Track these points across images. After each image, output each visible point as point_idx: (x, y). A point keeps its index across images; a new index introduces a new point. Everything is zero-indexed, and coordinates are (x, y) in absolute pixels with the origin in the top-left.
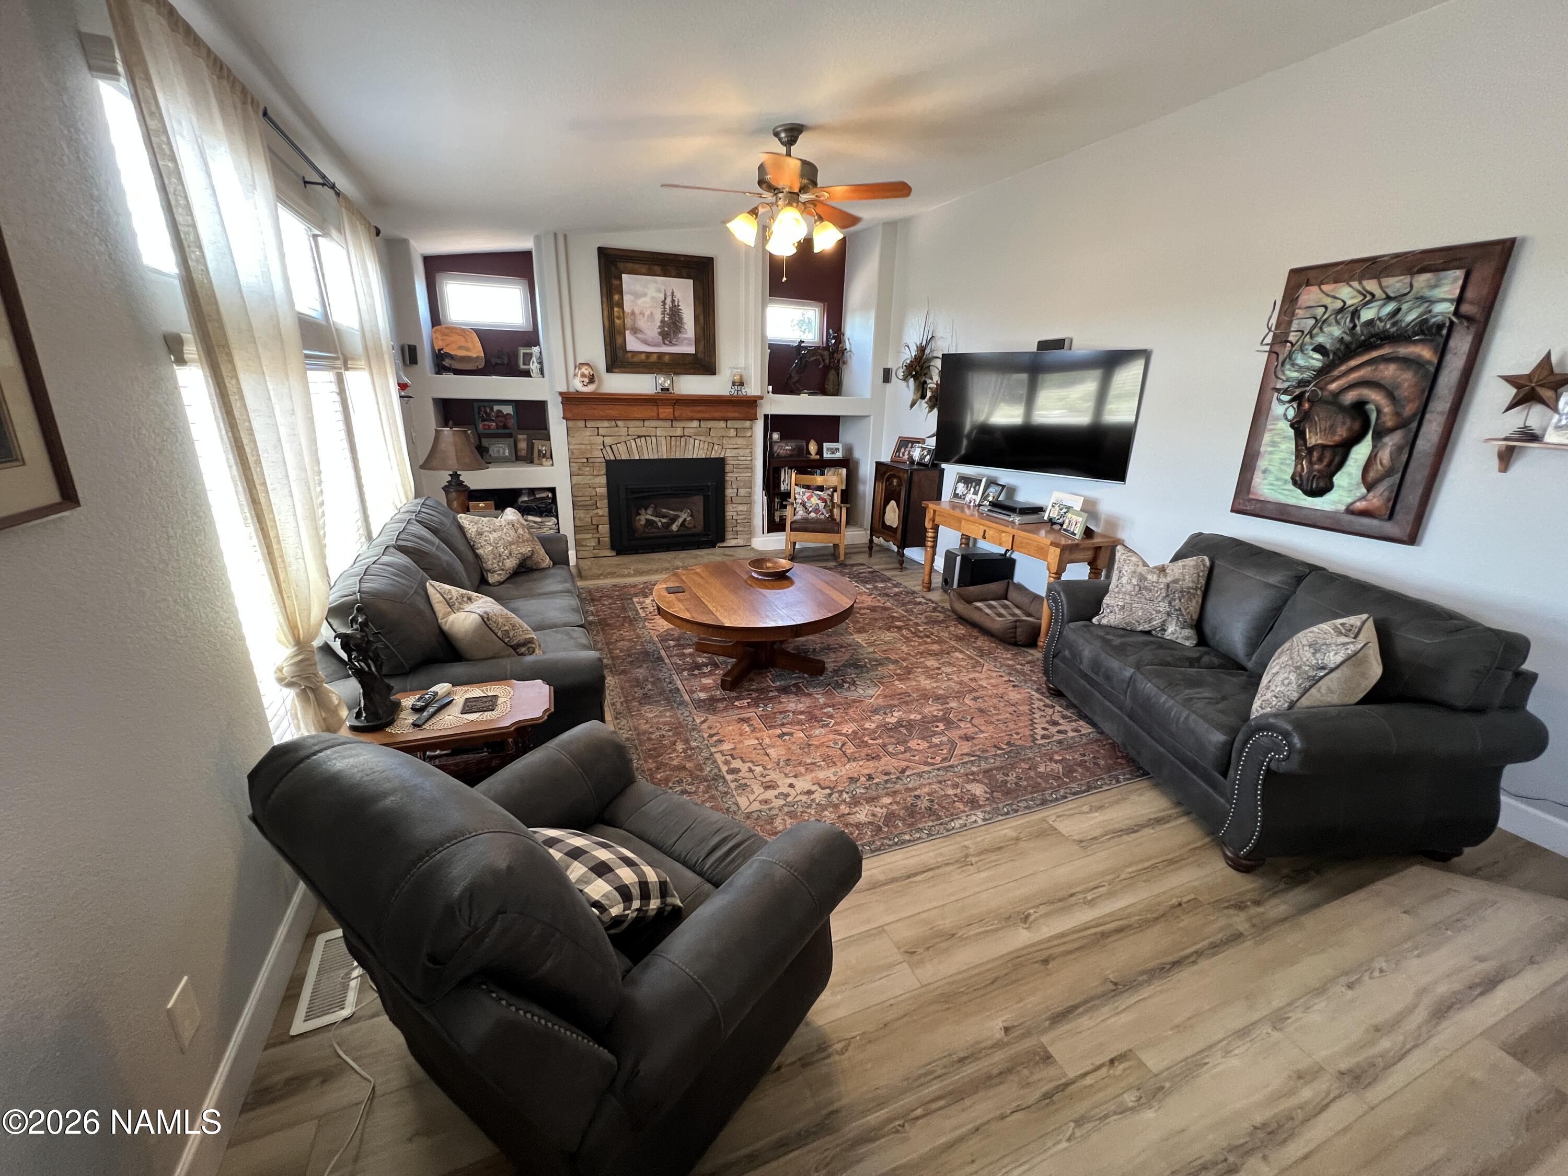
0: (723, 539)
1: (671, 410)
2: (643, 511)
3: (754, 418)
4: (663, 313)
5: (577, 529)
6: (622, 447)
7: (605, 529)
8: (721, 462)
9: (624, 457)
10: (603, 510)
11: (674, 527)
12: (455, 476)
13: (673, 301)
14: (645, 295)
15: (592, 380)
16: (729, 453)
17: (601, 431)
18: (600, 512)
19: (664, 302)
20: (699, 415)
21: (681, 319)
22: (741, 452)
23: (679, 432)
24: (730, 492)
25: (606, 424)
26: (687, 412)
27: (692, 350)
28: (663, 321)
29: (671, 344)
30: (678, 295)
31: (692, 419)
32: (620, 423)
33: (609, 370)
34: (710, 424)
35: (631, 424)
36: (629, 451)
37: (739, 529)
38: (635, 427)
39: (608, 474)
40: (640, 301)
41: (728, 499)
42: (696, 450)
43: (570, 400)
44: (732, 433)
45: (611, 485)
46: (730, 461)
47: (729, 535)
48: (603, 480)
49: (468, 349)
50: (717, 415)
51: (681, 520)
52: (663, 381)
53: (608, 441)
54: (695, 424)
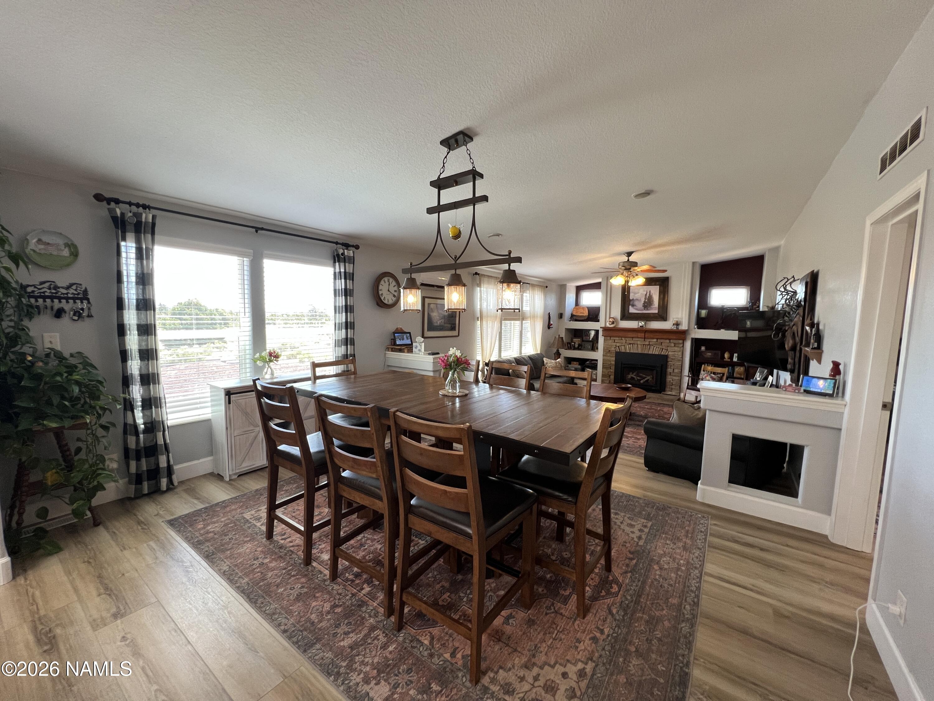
0: (664, 390)
1: (643, 335)
2: (631, 373)
3: (684, 340)
4: (645, 299)
5: (603, 376)
6: (623, 347)
7: (612, 377)
8: (666, 357)
9: (623, 351)
10: (613, 370)
11: (642, 382)
12: (558, 350)
13: (650, 294)
14: (638, 293)
15: (613, 323)
16: (670, 353)
17: (616, 341)
18: (612, 371)
19: (646, 295)
20: (657, 337)
21: (653, 301)
22: (676, 353)
23: (647, 343)
24: (669, 370)
25: (617, 338)
26: (651, 335)
27: (656, 311)
28: (645, 302)
29: (647, 310)
30: (652, 292)
31: (653, 338)
32: (623, 339)
33: (621, 320)
34: (662, 341)
35: (627, 339)
36: (625, 349)
37: (673, 387)
38: (629, 341)
39: (616, 357)
40: (636, 295)
41: (668, 373)
42: (655, 350)
43: (605, 329)
44: (673, 345)
45: (616, 361)
46: (671, 357)
47: (667, 389)
48: (614, 359)
49: (583, 313)
50: (665, 337)
51: (646, 379)
52: (642, 323)
53: (618, 344)
54: (655, 340)
